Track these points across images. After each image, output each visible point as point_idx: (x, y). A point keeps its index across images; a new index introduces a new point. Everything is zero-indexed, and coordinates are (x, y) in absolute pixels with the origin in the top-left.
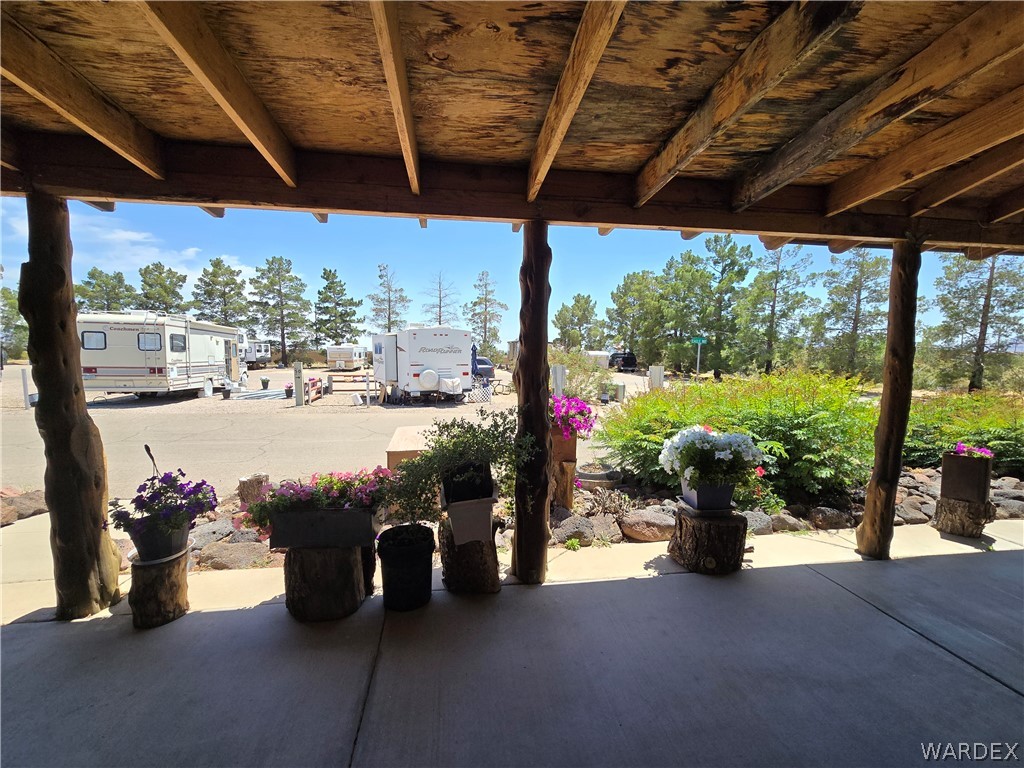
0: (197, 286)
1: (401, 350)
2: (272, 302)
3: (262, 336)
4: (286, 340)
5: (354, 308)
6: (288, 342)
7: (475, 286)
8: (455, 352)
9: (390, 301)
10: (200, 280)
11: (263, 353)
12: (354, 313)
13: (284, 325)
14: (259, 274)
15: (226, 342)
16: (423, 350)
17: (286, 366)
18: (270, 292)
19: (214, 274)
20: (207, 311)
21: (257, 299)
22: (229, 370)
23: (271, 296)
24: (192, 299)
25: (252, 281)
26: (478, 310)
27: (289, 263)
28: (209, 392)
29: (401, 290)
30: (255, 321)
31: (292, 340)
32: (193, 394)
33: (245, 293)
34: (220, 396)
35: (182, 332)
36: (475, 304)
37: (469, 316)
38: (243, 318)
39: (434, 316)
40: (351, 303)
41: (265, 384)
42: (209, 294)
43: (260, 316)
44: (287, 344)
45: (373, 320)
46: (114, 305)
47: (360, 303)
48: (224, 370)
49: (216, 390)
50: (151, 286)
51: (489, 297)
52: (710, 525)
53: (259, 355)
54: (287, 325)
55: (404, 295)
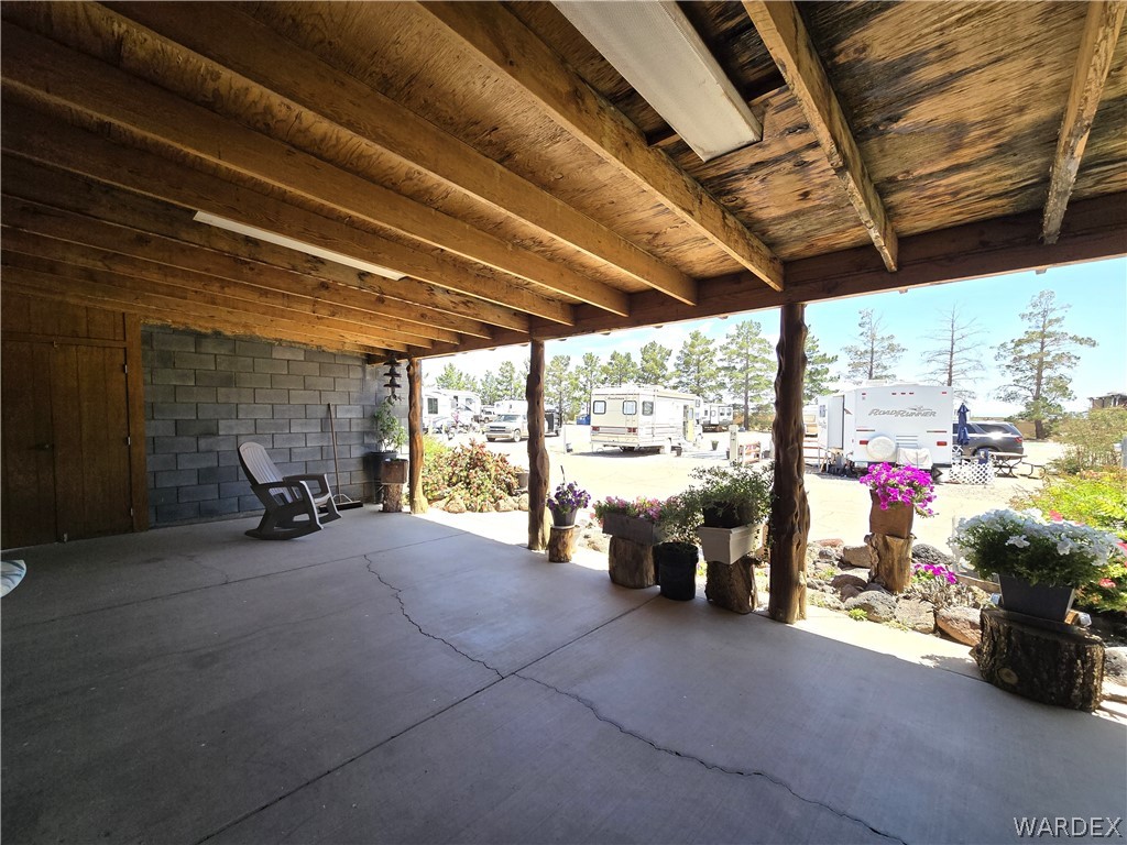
0: (678, 358)
1: (848, 413)
2: (739, 366)
3: (728, 399)
4: (749, 403)
5: (826, 365)
6: (751, 405)
7: (1023, 316)
8: (925, 415)
9: (872, 352)
10: (681, 352)
11: (725, 417)
12: (827, 371)
13: (748, 387)
14: (729, 340)
15: (685, 407)
16: (875, 412)
17: (747, 429)
18: (739, 355)
19: (692, 346)
20: (684, 380)
21: (726, 364)
22: (685, 432)
23: (738, 360)
24: (674, 369)
25: (723, 348)
26: (1027, 350)
27: (759, 325)
28: (667, 449)
29: (892, 337)
30: (722, 385)
31: (756, 403)
32: (655, 450)
33: (715, 359)
34: (675, 453)
35: (651, 399)
36: (1020, 343)
37: (1008, 361)
38: (714, 383)
39: (942, 366)
40: (824, 359)
41: (715, 446)
42: (687, 364)
43: (727, 380)
44: (750, 407)
45: (849, 377)
46: (624, 379)
47: (835, 359)
48: (681, 431)
49: (673, 448)
50: (647, 362)
51: (1050, 329)
52: (1010, 628)
53: (722, 418)
54: (752, 388)
55: (895, 342)
